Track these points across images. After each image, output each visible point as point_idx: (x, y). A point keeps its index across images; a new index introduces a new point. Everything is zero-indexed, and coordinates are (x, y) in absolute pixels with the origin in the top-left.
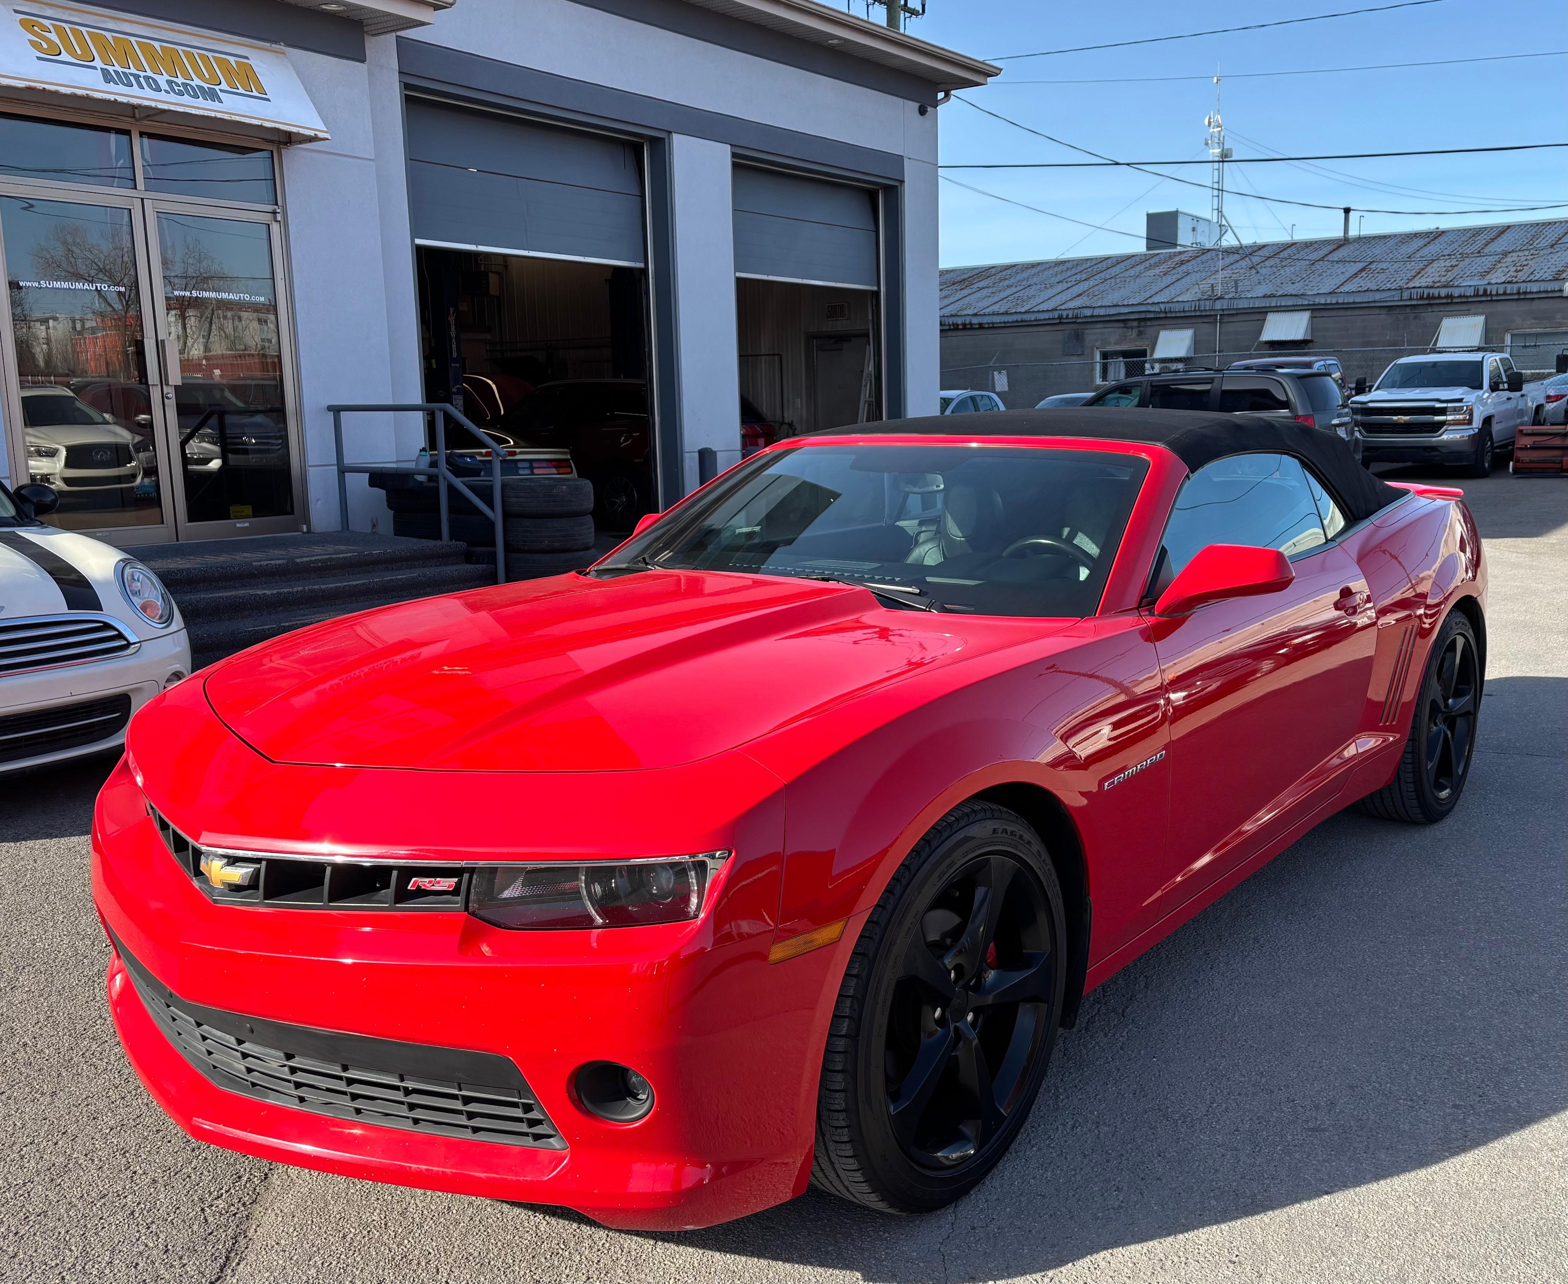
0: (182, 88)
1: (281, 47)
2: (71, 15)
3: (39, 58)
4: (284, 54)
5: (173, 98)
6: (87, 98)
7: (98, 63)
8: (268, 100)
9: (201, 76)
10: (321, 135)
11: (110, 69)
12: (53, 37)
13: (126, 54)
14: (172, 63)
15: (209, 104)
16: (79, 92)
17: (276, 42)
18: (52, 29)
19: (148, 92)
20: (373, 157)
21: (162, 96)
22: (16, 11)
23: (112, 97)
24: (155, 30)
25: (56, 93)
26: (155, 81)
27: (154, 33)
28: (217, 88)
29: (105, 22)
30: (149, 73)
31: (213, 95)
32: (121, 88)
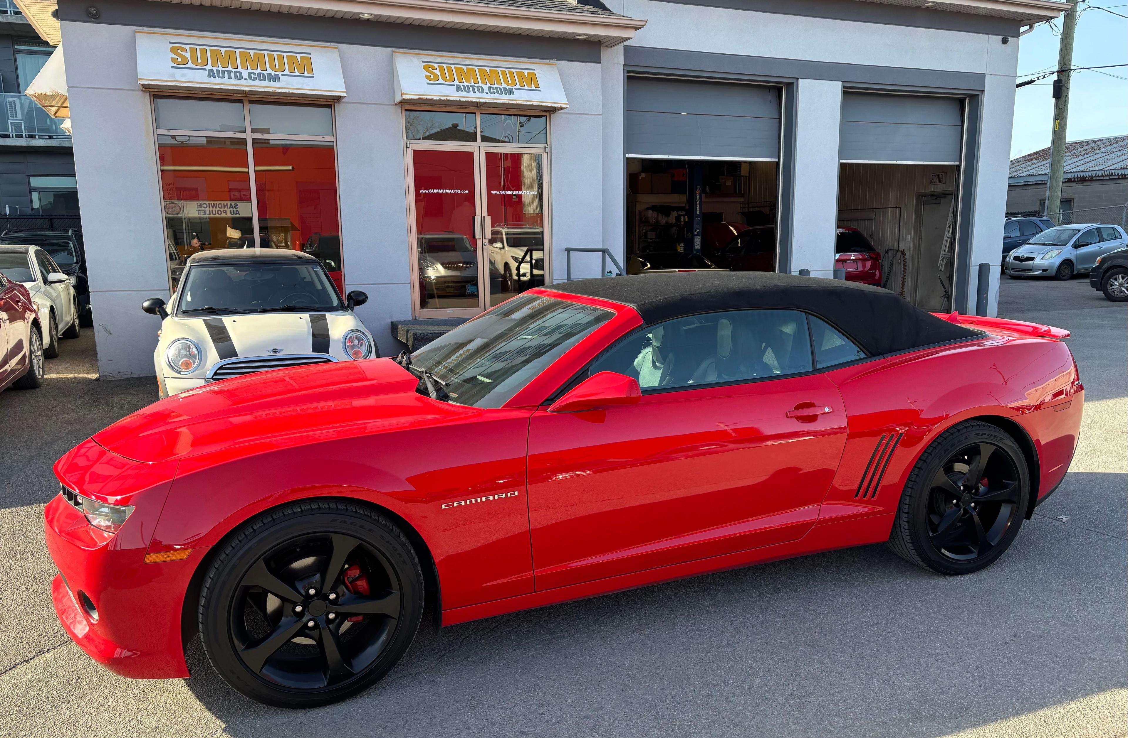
0: (495, 90)
1: (555, 61)
2: (448, 60)
3: (428, 84)
4: (555, 65)
5: (490, 95)
6: (447, 100)
7: (456, 82)
8: (539, 91)
9: (507, 83)
10: (564, 106)
11: (461, 84)
12: (438, 72)
13: (471, 75)
14: (494, 77)
15: (508, 97)
16: (443, 98)
17: (552, 59)
18: (438, 68)
19: (478, 94)
20: (601, 113)
21: (484, 95)
22: (423, 62)
23: (458, 99)
24: (489, 62)
25: (432, 100)
26: (482, 88)
27: (489, 63)
28: (513, 88)
29: (464, 61)
30: (481, 84)
31: (510, 92)
32: (465, 94)
